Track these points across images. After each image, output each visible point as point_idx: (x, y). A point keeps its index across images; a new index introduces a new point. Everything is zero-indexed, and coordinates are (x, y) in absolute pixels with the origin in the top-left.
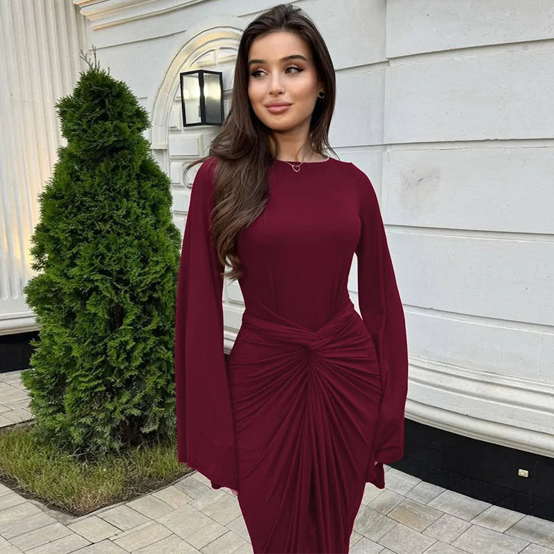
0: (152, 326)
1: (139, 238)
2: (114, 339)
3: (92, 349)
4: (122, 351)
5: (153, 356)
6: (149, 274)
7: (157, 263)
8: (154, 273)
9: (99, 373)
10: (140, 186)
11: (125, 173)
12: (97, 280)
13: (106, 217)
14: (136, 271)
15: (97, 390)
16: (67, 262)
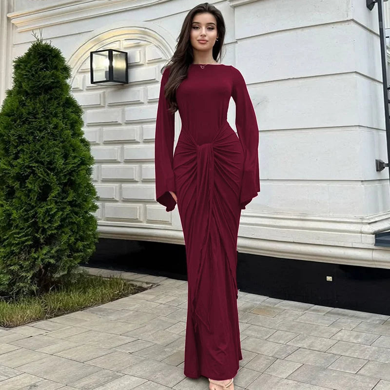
0: (69, 199)
1: (63, 142)
2: (42, 207)
3: (25, 215)
4: (47, 215)
5: (67, 221)
6: (69, 164)
7: (75, 157)
8: (73, 164)
9: (29, 231)
10: (64, 111)
11: (56, 102)
12: (34, 167)
13: (42, 128)
14: (61, 162)
15: (26, 243)
16: (12, 156)
